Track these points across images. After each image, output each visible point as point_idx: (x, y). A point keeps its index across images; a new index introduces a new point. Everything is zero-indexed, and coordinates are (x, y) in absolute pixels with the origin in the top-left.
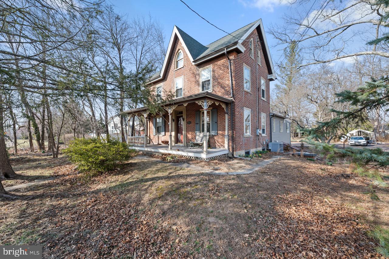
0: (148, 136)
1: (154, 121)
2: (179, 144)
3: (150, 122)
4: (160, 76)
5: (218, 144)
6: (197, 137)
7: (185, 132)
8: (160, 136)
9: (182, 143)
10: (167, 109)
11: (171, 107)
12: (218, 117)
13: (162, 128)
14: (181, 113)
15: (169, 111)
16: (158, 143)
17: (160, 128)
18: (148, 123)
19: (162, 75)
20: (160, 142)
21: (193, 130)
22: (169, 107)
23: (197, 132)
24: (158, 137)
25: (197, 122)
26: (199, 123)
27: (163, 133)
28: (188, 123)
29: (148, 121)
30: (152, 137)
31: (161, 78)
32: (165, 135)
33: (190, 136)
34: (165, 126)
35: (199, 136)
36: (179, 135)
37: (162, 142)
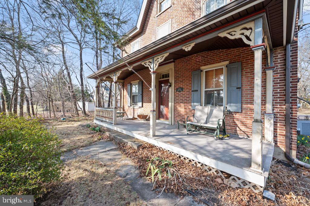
0: (122, 107)
1: (129, 87)
2: (162, 120)
3: (124, 90)
4: (136, 28)
5: (243, 128)
6: (198, 114)
7: (173, 104)
8: (136, 107)
9: (167, 119)
10: (147, 64)
11: (155, 59)
12: (244, 77)
13: (139, 98)
14: (167, 76)
15: (152, 66)
16: (134, 117)
17: (135, 97)
18: (122, 91)
19: (139, 26)
20: (136, 116)
21: (187, 101)
22: (151, 60)
23: (195, 104)
24: (134, 109)
25: (195, 89)
26: (199, 90)
27: (140, 104)
28: (178, 90)
29: (122, 89)
30: (126, 108)
31: (138, 30)
32: (142, 106)
33: (182, 109)
34: (142, 94)
35: (202, 111)
36: (162, 107)
37: (139, 116)
